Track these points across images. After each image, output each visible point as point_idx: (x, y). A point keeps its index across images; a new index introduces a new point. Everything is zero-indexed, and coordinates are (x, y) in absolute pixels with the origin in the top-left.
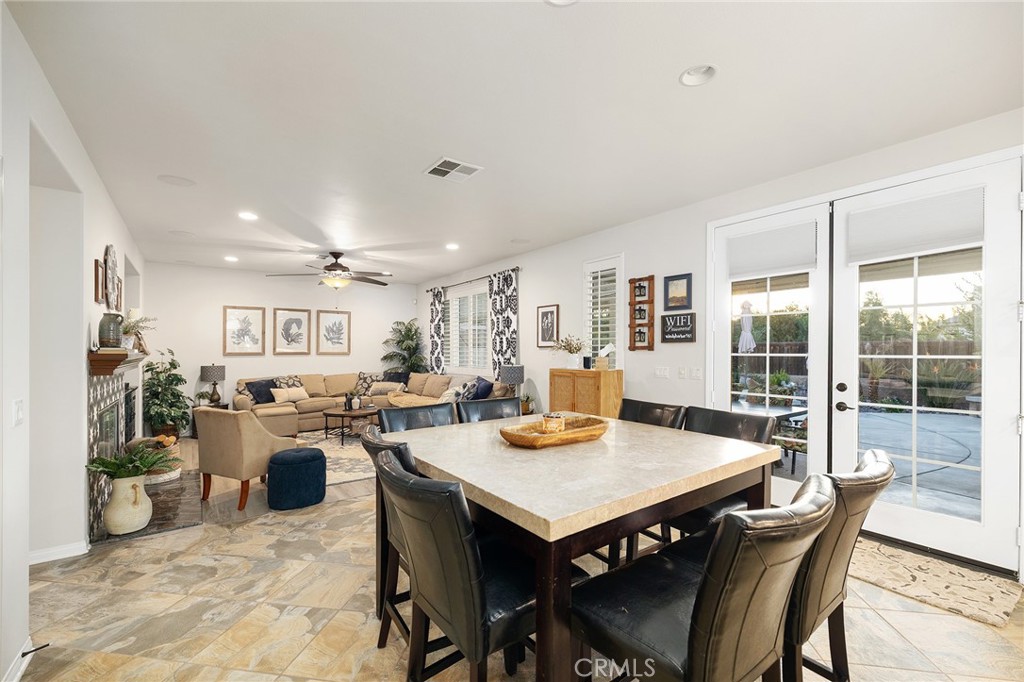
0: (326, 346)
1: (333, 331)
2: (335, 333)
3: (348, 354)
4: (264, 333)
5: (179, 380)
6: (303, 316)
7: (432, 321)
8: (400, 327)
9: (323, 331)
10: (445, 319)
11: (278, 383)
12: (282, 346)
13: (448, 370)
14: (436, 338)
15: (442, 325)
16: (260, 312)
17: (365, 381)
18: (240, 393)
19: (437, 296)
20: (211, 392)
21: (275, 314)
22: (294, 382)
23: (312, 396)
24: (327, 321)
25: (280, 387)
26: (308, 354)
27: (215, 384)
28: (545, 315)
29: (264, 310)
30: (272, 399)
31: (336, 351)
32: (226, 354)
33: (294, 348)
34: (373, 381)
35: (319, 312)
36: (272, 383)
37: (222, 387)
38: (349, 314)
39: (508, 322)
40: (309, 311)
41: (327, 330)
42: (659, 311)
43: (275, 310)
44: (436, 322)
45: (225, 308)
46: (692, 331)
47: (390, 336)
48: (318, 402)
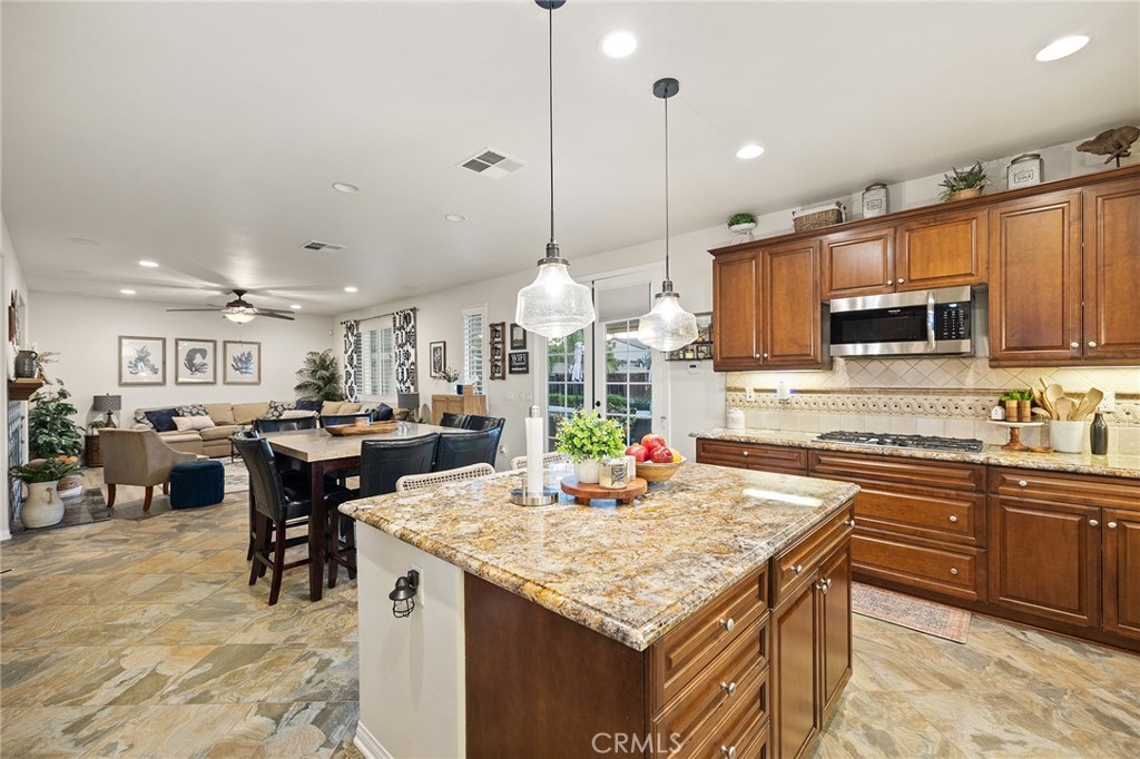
0: (233, 375)
1: (241, 360)
2: (242, 363)
3: (258, 383)
4: (164, 363)
5: (70, 410)
6: (209, 347)
7: (346, 352)
8: (314, 357)
9: (230, 361)
10: (358, 350)
11: (181, 412)
12: (185, 376)
13: (360, 397)
14: (349, 368)
15: (355, 356)
16: (160, 342)
17: (276, 410)
18: (139, 422)
19: (350, 328)
20: (105, 422)
21: (177, 344)
22: (197, 411)
23: (218, 424)
24: (235, 351)
25: (183, 416)
26: (214, 383)
27: (110, 414)
28: (435, 349)
29: (164, 340)
30: (174, 427)
31: (244, 380)
32: (121, 384)
33: (198, 377)
34: (285, 409)
35: (225, 343)
36: (175, 412)
37: (118, 417)
38: (259, 344)
39: (407, 356)
40: (214, 342)
41: (235, 360)
42: (508, 350)
43: (177, 341)
44: (349, 353)
45: (120, 338)
46: (527, 366)
47: (304, 366)
48: (223, 429)
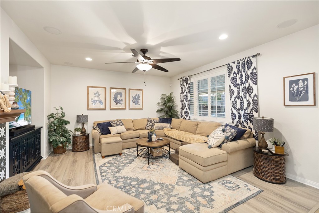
0: (132, 105)
1: (135, 98)
2: (136, 100)
3: (142, 109)
4: (105, 99)
5: (67, 122)
6: (123, 91)
7: (182, 93)
8: (164, 97)
9: (131, 99)
10: (191, 92)
11: (112, 124)
12: (114, 106)
13: (192, 117)
14: (185, 102)
15: (189, 95)
16: (104, 89)
17: (151, 122)
18: (94, 129)
19: (185, 80)
20: (81, 128)
21: (110, 90)
22: (120, 123)
23: (127, 130)
24: (133, 94)
25: (113, 126)
26: (125, 109)
27: (83, 124)
28: (294, 82)
29: (105, 88)
30: (109, 132)
31: (137, 108)
32: (88, 109)
33: (119, 106)
34: (155, 122)
35: (130, 90)
36: (109, 124)
37: (87, 126)
38: (142, 90)
40: (125, 89)
41: (133, 98)
43: (111, 88)
44: (185, 93)
45: (88, 87)
47: (160, 101)
48: (132, 133)
